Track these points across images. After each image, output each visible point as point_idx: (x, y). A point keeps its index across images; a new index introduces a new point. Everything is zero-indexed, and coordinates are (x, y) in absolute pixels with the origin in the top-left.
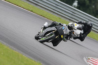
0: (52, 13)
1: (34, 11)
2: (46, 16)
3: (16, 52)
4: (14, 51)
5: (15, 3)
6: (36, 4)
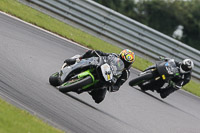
4: (53, 128)
5: (55, 30)
6: (99, 33)
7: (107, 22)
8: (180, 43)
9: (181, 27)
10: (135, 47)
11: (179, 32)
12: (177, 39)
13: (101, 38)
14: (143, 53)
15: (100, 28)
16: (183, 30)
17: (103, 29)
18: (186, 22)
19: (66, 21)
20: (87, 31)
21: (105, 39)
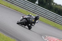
1: (11, 7)
6: (12, 3)
8: (37, 6)
9: (38, 1)
10: (23, 7)
11: (37, 2)
12: (36, 4)
13: (13, 4)
14: (26, 9)
16: (38, 2)
21: (14, 5)
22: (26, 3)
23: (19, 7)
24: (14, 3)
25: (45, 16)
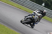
0: (31, 10)
2: (28, 11)
3: (12, 30)
5: (11, 4)
7: (25, 2)
9: (44, 3)
10: (32, 8)
15: (23, 4)
17: (24, 4)
18: (45, 2)
19: (14, 2)
20: (19, 4)
22: (34, 5)
23: (28, 8)
24: (24, 5)
25: (50, 16)
